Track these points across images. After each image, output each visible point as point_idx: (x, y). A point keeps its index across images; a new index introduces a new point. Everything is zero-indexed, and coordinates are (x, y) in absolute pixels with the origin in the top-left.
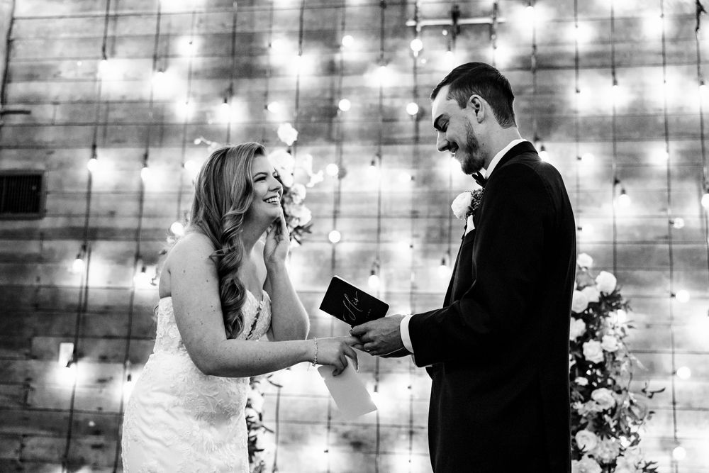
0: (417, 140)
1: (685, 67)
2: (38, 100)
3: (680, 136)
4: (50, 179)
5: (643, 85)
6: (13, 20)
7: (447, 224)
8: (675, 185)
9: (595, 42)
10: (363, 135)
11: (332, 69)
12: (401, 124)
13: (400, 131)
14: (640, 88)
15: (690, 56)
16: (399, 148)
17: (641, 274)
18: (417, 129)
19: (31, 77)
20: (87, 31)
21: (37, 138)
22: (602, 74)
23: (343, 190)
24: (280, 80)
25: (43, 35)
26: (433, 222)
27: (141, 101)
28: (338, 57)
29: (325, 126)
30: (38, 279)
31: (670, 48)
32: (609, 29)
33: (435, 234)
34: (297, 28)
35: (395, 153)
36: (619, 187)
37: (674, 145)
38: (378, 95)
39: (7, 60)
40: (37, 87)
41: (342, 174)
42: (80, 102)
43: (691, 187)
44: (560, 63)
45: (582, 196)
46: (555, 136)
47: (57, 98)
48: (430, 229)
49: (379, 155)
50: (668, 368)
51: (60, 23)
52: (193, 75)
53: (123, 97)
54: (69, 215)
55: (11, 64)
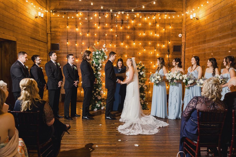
0: (117, 40)
1: (153, 30)
2: (56, 32)
3: (152, 40)
4: (60, 45)
5: (148, 33)
6: (50, 18)
7: (121, 52)
8: (151, 47)
9: (141, 26)
10: (108, 39)
11: (103, 28)
12: (114, 37)
13: (114, 38)
14: (147, 33)
15: (154, 29)
16: (114, 41)
17: (146, 59)
18: (117, 38)
19: (55, 28)
20: (64, 20)
21: (57, 38)
22: (143, 31)
23: (106, 47)
24: (96, 30)
25: (56, 20)
26: (119, 52)
27: (74, 32)
28: (105, 26)
29: (103, 37)
30: (60, 60)
31: (152, 28)
32: (144, 24)
33: (119, 54)
34: (98, 21)
35: (114, 42)
36: (144, 48)
37: (151, 42)
38: (111, 33)
39: (50, 25)
40: (56, 29)
41: (106, 45)
42: (64, 32)
43: (153, 48)
44: (137, 29)
45: (139, 49)
46: (136, 40)
47: (60, 31)
48: (118, 53)
49: (111, 42)
50: (149, 72)
51: (59, 18)
52: (82, 28)
53: (71, 32)
54: (64, 51)
55: (51, 25)
